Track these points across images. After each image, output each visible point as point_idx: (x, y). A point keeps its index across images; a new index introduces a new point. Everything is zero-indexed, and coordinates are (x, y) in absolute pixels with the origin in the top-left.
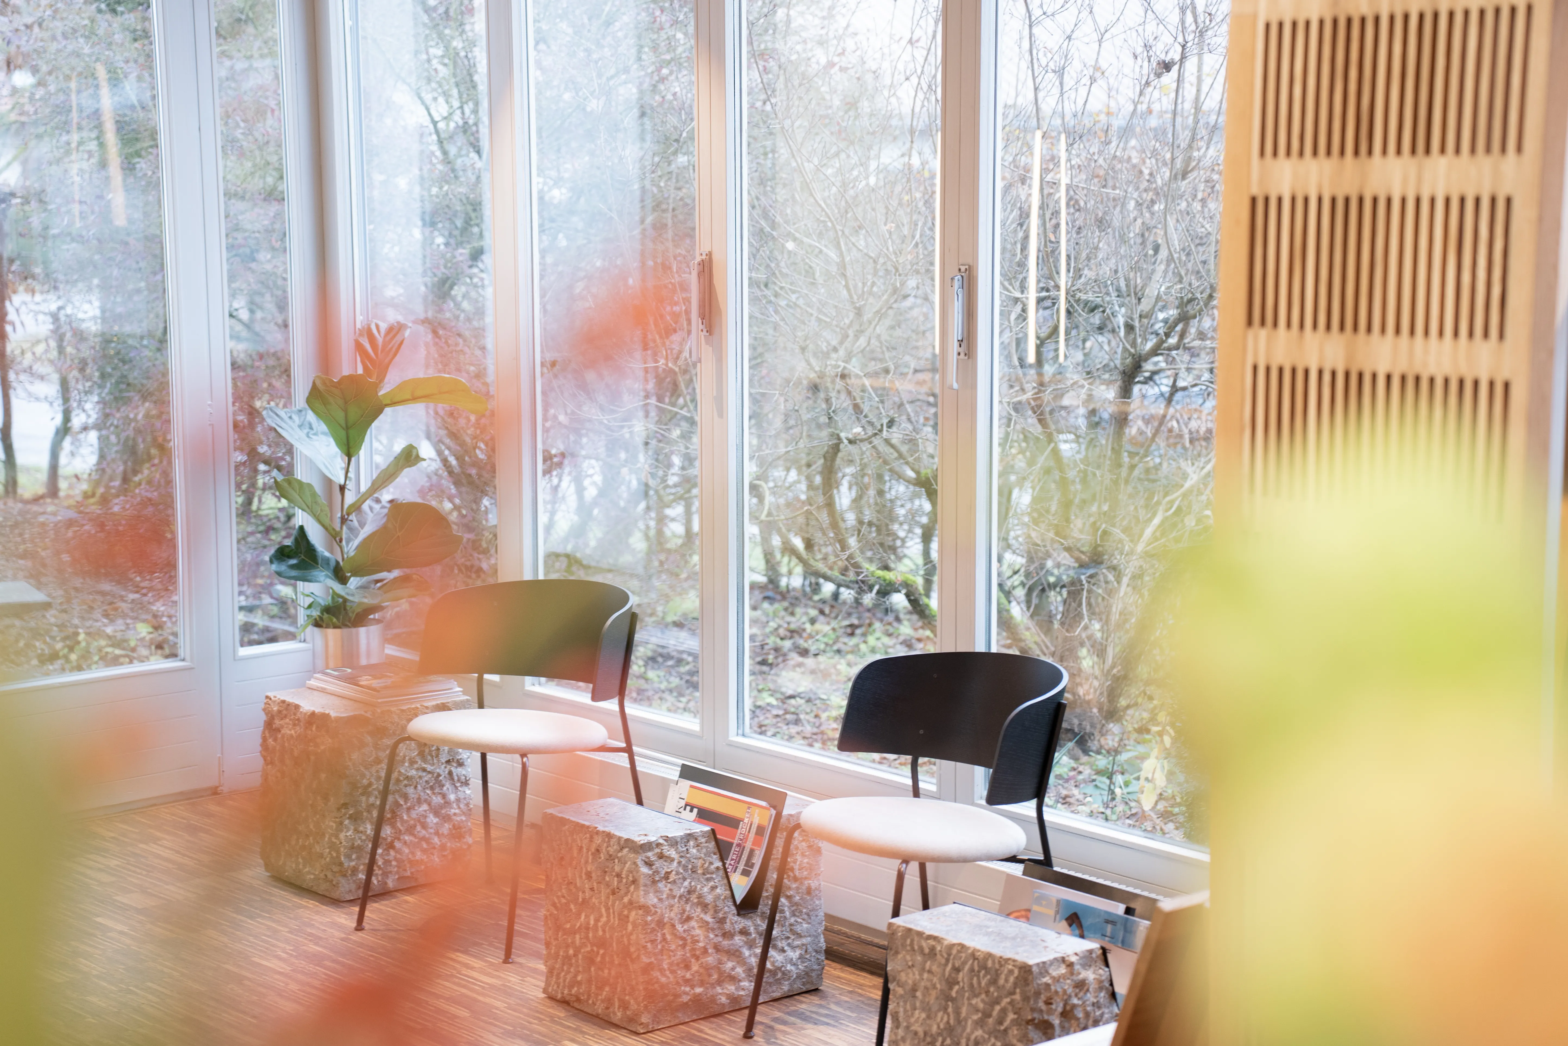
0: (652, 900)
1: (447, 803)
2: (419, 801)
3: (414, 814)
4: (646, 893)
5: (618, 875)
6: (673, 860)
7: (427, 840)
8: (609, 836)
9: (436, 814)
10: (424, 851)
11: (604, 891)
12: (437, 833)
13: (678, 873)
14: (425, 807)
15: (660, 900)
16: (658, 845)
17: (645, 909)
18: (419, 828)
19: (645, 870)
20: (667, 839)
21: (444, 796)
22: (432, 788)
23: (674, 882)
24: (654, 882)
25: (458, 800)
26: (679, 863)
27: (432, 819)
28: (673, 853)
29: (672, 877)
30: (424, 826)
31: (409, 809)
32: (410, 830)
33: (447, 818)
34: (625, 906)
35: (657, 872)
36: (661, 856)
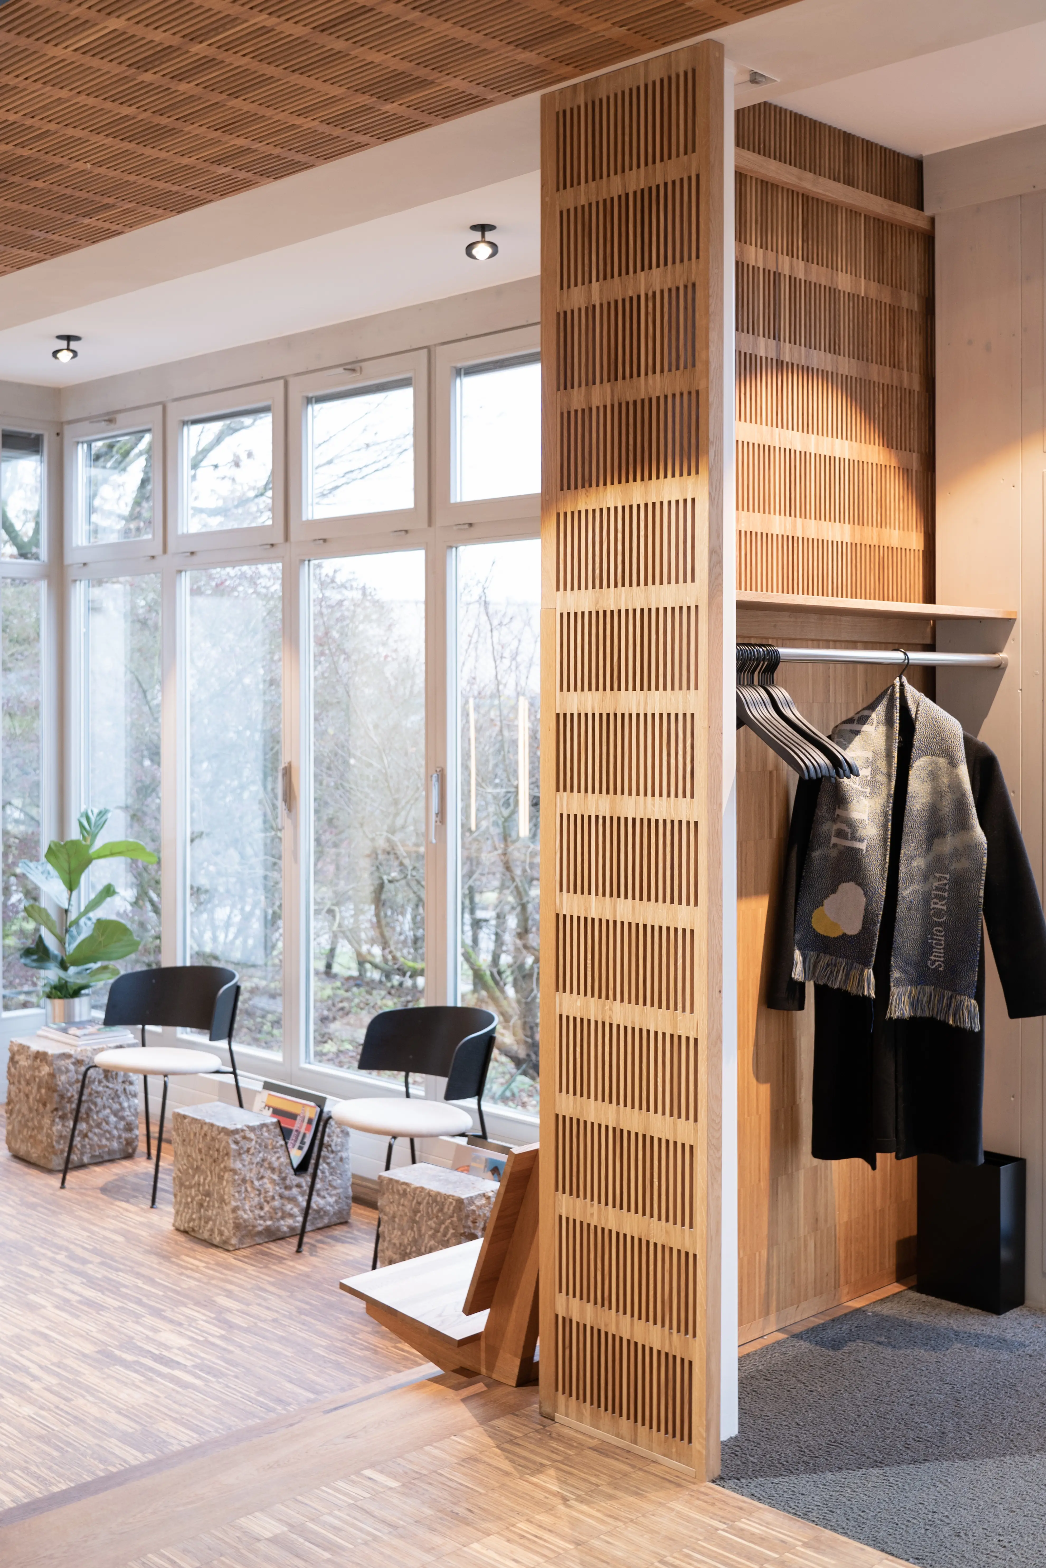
0: (238, 1165)
1: (123, 1109)
2: (104, 1107)
3: (101, 1115)
4: (235, 1161)
5: (218, 1150)
6: (252, 1140)
7: (110, 1132)
8: (212, 1125)
9: (115, 1115)
10: (107, 1139)
11: (209, 1160)
12: (116, 1128)
13: (255, 1148)
14: (108, 1111)
15: (244, 1166)
16: (243, 1130)
17: (234, 1171)
18: (104, 1124)
19: (234, 1146)
20: (248, 1127)
21: (120, 1104)
22: (113, 1099)
23: (253, 1154)
24: (240, 1154)
25: (130, 1107)
26: (256, 1142)
27: (113, 1119)
28: (252, 1136)
29: (252, 1151)
30: (107, 1123)
31: (98, 1112)
32: (99, 1126)
33: (122, 1118)
34: (221, 1170)
35: (241, 1148)
36: (244, 1138)
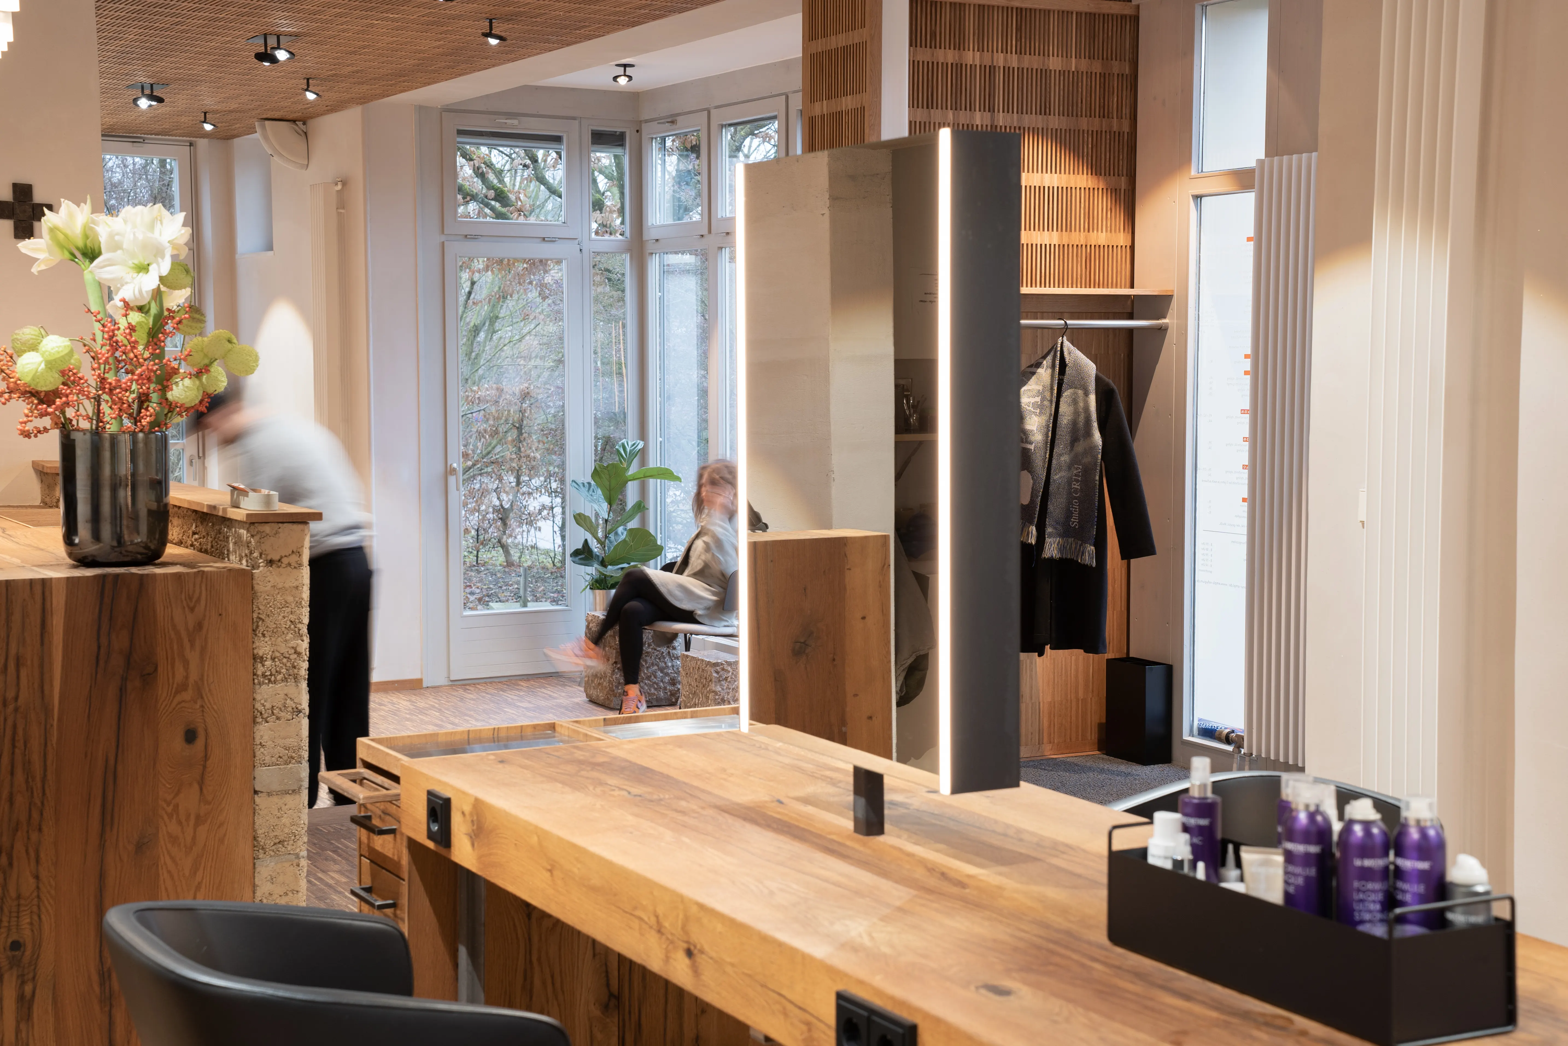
0: (718, 689)
1: (667, 667)
2: (653, 664)
3: (650, 670)
4: (716, 686)
5: (706, 678)
6: (729, 672)
7: (657, 684)
8: (703, 661)
9: (662, 672)
10: (655, 689)
12: (662, 681)
13: (731, 678)
14: (656, 667)
15: (723, 689)
16: (722, 664)
17: (716, 693)
18: (653, 677)
19: (715, 675)
20: (726, 662)
21: (665, 663)
22: (659, 659)
23: (730, 682)
24: (720, 681)
26: (733, 673)
27: (659, 674)
28: (729, 669)
29: (729, 679)
30: (655, 677)
31: (647, 668)
32: (648, 678)
33: (667, 674)
34: (707, 692)
35: (721, 676)
36: (723, 669)
